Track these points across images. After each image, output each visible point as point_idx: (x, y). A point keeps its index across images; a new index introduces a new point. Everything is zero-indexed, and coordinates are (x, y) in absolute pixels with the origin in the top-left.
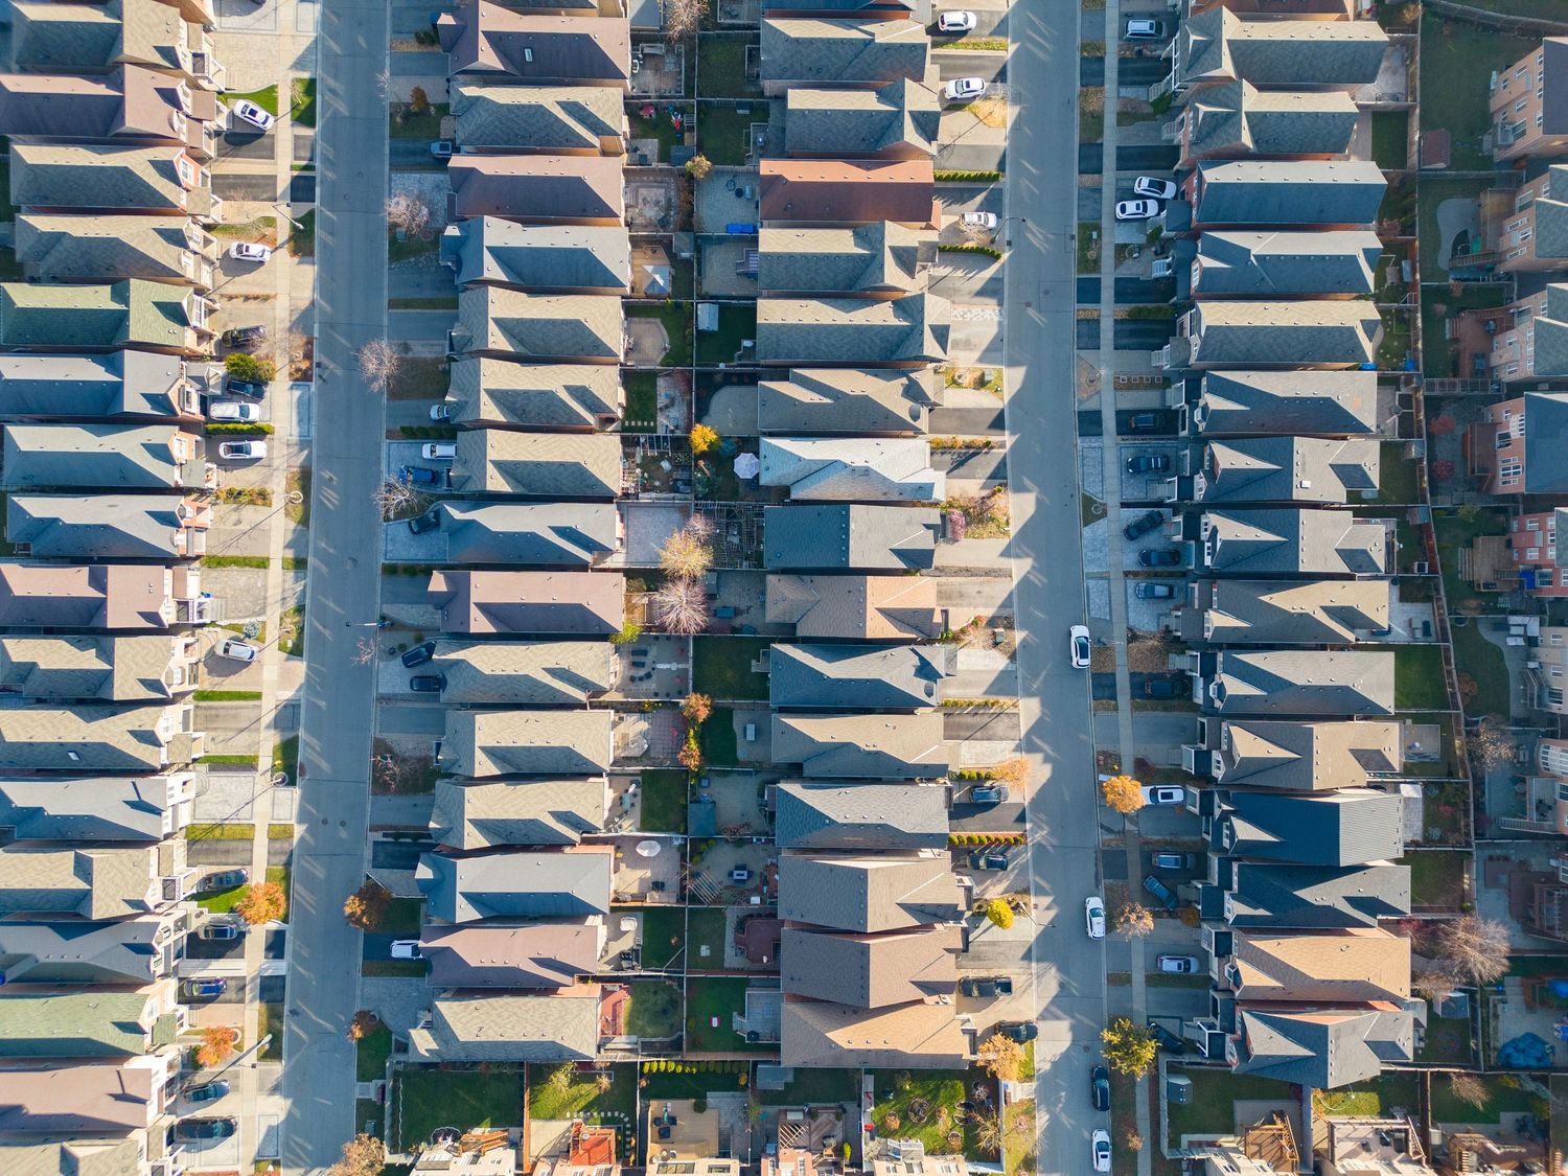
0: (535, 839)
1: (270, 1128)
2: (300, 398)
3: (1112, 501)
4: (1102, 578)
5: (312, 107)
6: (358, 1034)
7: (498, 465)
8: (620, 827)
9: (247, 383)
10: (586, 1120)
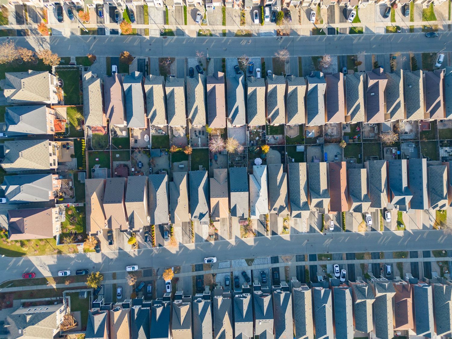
0: (148, 105)
1: (61, 32)
2: (272, 33)
3: (253, 267)
4: (230, 265)
5: (355, 33)
6: (89, 57)
7: (255, 90)
8: (153, 130)
9: (276, 17)
10: (67, 123)
